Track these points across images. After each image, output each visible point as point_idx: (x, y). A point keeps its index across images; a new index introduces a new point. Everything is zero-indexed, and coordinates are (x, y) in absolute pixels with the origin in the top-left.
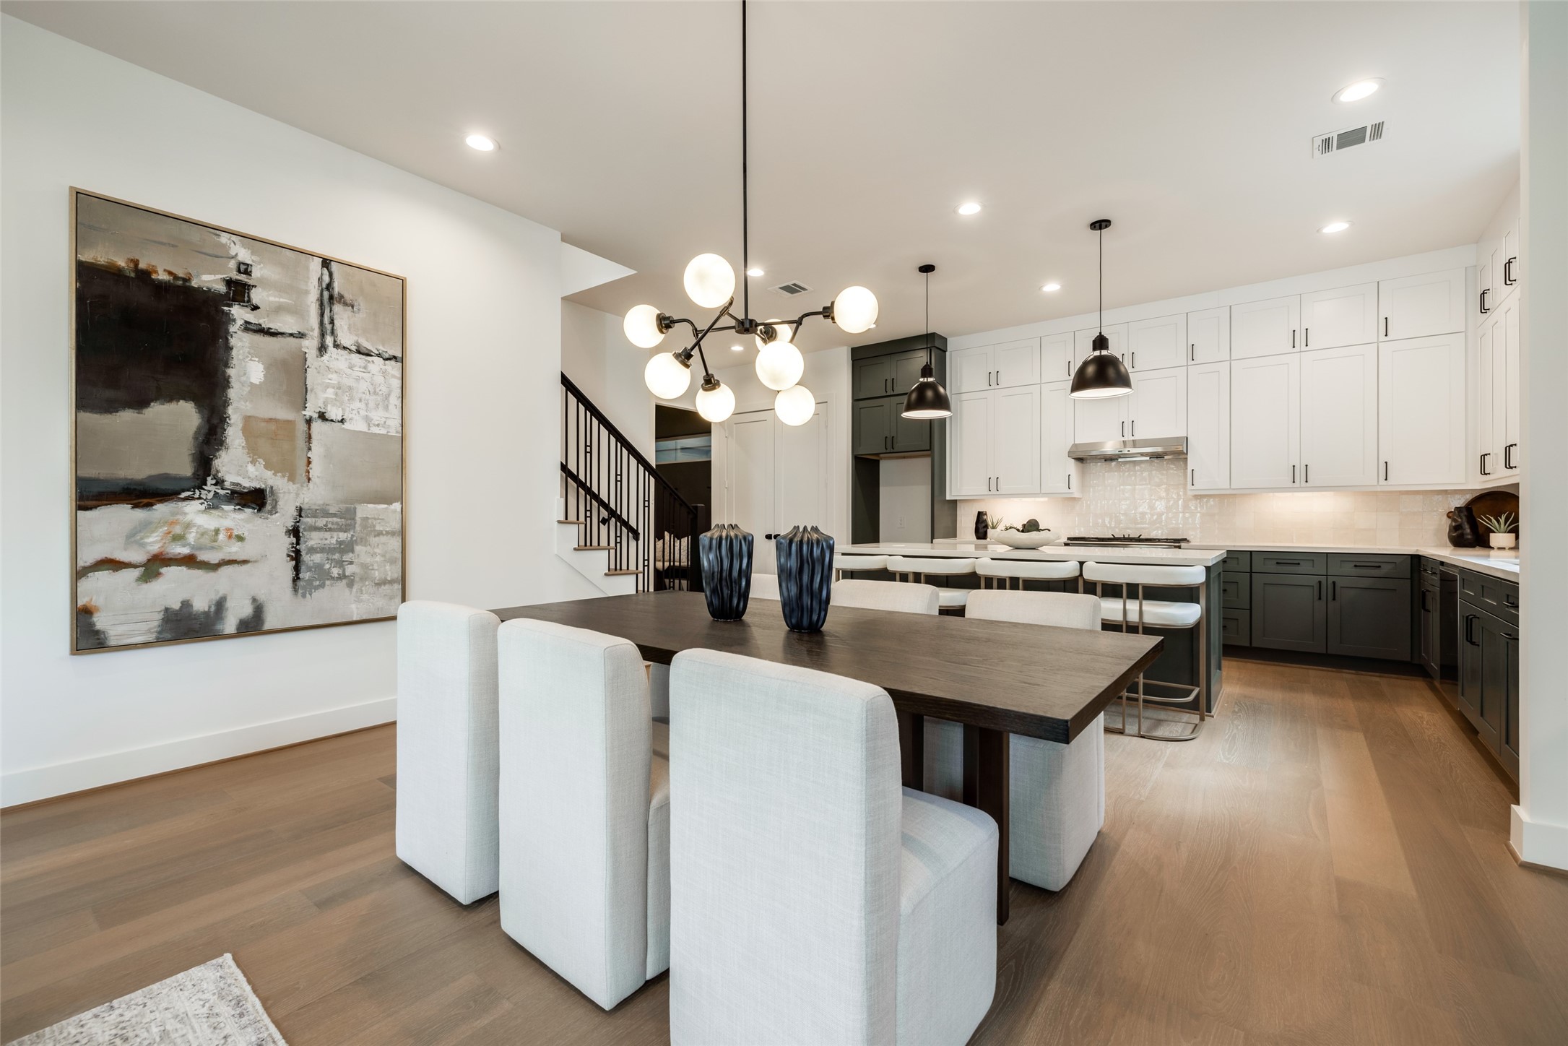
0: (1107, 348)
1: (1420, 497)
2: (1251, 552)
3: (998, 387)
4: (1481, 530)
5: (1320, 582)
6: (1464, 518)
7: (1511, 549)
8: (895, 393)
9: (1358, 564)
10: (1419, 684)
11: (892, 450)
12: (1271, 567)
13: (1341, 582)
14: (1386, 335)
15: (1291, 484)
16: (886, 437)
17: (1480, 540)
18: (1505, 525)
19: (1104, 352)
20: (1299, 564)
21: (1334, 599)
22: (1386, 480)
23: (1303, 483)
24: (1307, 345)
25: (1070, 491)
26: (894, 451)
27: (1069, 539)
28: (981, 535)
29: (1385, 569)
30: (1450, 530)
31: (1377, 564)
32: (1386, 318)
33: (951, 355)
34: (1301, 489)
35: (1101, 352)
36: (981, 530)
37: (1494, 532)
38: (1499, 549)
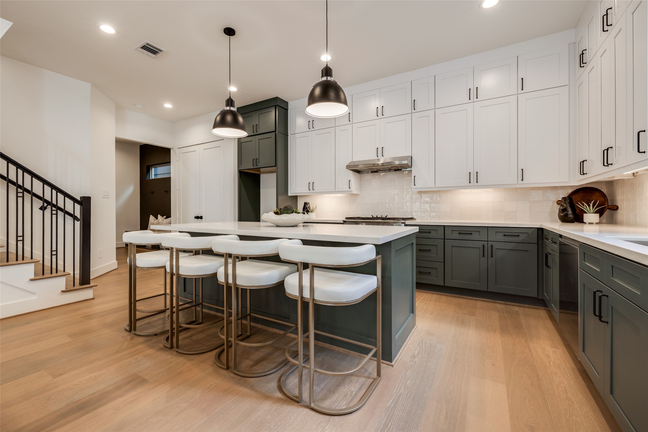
0: (331, 76)
1: (540, 192)
2: (444, 226)
3: (313, 129)
4: (578, 211)
5: (484, 246)
6: (568, 204)
7: (597, 223)
8: (258, 133)
9: (506, 234)
10: (542, 313)
11: (257, 167)
12: (456, 235)
13: (496, 246)
14: (522, 90)
15: (468, 184)
16: (254, 159)
17: (578, 218)
18: (593, 209)
19: (329, 78)
20: (471, 234)
21: (492, 256)
22: (522, 180)
23: (475, 184)
24: (477, 98)
25: (350, 190)
27: (346, 218)
29: (522, 237)
30: (559, 211)
31: (517, 234)
32: (522, 79)
33: (290, 111)
34: (474, 187)
35: (327, 78)
37: (586, 213)
38: (589, 223)
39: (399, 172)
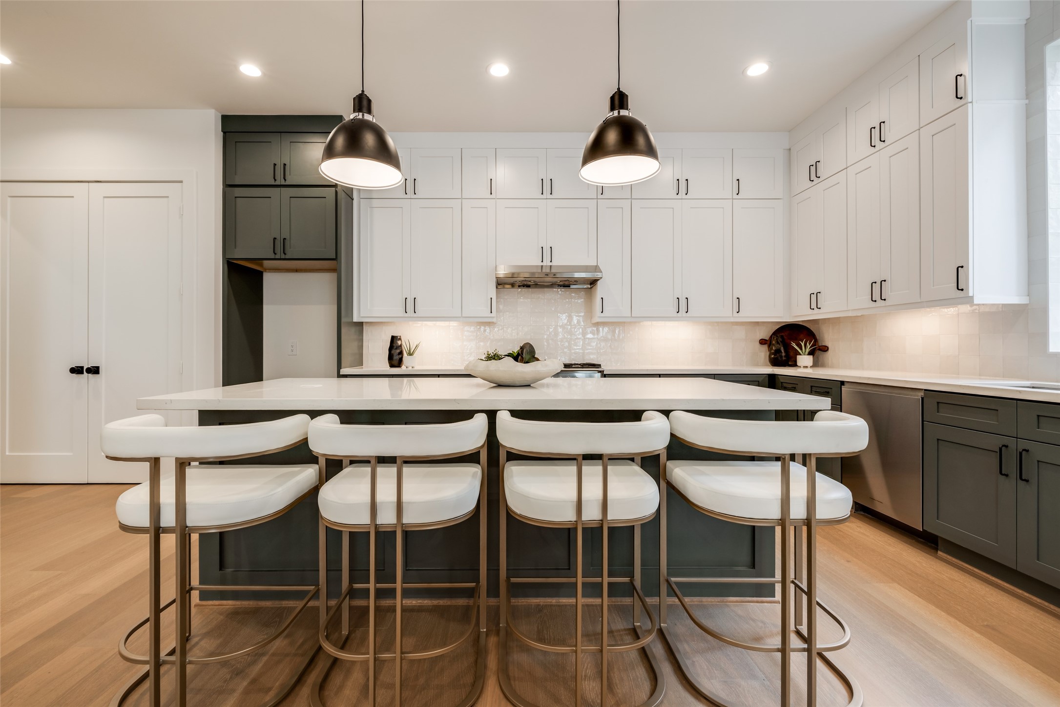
0: (626, 107)
3: (415, 196)
4: (790, 352)
6: (781, 344)
7: (811, 367)
8: (287, 183)
11: (283, 256)
14: (738, 194)
15: (676, 314)
16: (275, 239)
17: (790, 362)
22: (737, 313)
23: (684, 314)
24: (687, 194)
25: (492, 315)
26: (287, 257)
28: (395, 362)
30: (771, 353)
32: (738, 180)
35: (619, 112)
36: (396, 358)
37: (799, 355)
38: (804, 367)
39: (567, 289)
